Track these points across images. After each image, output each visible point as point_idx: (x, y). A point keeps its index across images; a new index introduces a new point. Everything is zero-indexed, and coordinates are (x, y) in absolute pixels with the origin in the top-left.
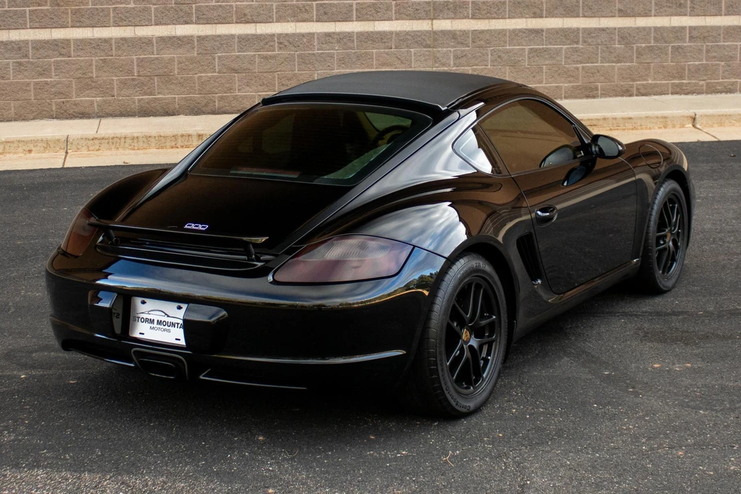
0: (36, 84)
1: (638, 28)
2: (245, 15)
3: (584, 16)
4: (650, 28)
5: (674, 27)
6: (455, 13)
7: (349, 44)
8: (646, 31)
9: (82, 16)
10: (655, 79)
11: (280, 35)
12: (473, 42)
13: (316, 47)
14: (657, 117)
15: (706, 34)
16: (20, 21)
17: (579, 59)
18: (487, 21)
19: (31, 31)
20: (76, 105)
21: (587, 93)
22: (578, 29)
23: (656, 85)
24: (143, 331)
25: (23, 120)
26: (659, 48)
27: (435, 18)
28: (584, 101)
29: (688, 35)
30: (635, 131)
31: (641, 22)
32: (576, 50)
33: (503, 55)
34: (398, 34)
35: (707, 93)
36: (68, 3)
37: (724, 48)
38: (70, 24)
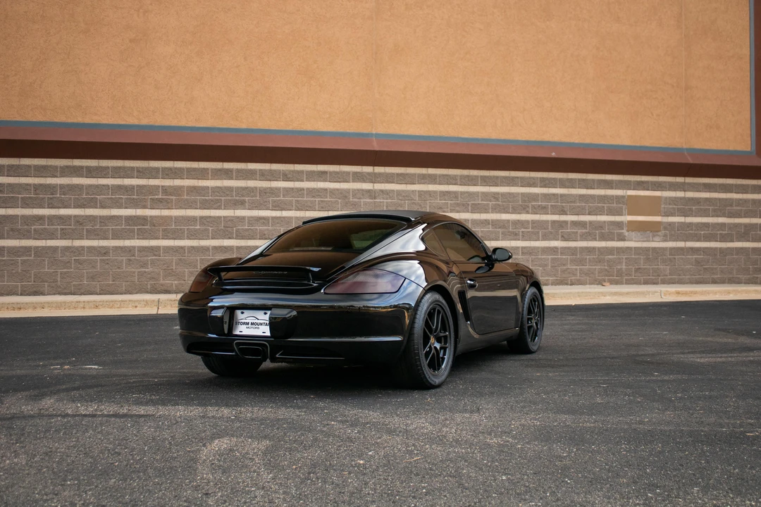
0: (139, 272)
9: (168, 233)
16: (131, 234)
19: (138, 241)
20: (162, 285)
24: (242, 330)
25: (130, 294)
36: (160, 225)
37: (541, 259)
38: (161, 237)
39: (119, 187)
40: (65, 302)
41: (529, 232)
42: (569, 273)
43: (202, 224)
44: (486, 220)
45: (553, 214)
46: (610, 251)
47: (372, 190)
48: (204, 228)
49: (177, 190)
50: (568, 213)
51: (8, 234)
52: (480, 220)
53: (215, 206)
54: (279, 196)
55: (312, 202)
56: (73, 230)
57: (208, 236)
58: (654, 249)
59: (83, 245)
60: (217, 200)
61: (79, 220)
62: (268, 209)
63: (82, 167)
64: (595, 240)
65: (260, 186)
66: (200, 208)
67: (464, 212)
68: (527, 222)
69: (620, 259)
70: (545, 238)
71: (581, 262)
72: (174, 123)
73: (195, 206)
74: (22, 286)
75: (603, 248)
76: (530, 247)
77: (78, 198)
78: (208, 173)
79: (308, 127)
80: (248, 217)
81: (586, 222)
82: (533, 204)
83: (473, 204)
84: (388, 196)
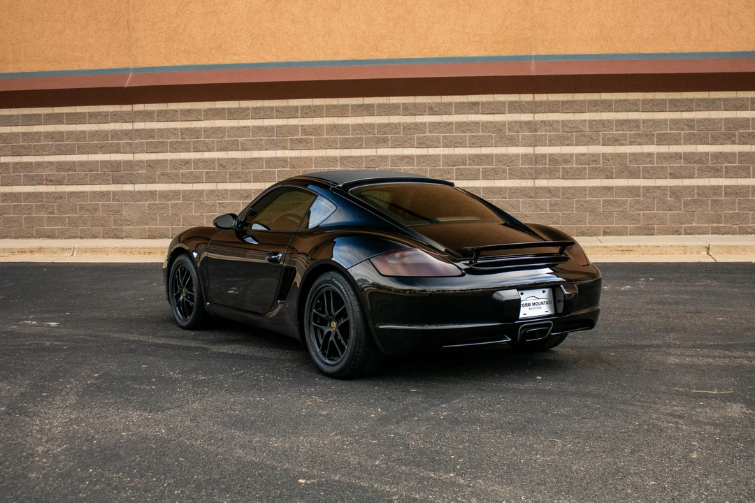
1: (684, 186)
3: (644, 178)
4: (694, 187)
5: (712, 186)
6: (550, 175)
8: (691, 188)
10: (698, 223)
12: (563, 194)
14: (679, 246)
15: (738, 191)
17: (641, 207)
18: (573, 180)
21: (646, 232)
22: (639, 187)
23: (699, 227)
26: (701, 201)
27: (536, 178)
28: (644, 237)
29: (723, 192)
30: (661, 256)
31: (687, 182)
32: (638, 202)
33: (584, 204)
34: (511, 189)
35: (739, 234)
36: (299, 166)
39: (260, 128)
41: (735, 167)
43: (343, 164)
44: (676, 153)
47: (531, 121)
48: (345, 168)
49: (316, 129)
51: (159, 178)
52: (669, 154)
53: (356, 145)
54: (425, 132)
55: (461, 138)
56: (217, 173)
59: (226, 188)
60: (358, 138)
61: (223, 164)
62: (412, 147)
63: (223, 109)
65: (404, 121)
67: (647, 144)
68: (733, 154)
72: (313, 58)
73: (336, 146)
74: (172, 229)
76: (736, 186)
77: (220, 141)
78: (348, 110)
79: (457, 53)
80: (391, 156)
82: (740, 131)
83: (659, 134)
84: (551, 128)
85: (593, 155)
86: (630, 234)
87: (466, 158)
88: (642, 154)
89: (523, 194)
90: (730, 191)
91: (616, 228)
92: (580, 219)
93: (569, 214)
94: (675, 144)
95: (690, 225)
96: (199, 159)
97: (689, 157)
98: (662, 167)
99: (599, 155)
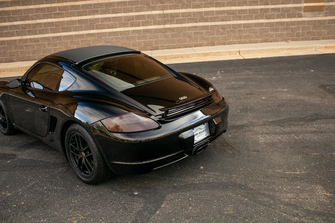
0: (54, 49)
1: (227, 25)
2: (109, 26)
3: (210, 22)
4: (231, 25)
5: (238, 24)
6: (171, 22)
7: (140, 33)
8: (230, 25)
9: (64, 29)
11: (120, 32)
12: (177, 31)
13: (131, 34)
15: (248, 26)
16: (47, 31)
17: (209, 34)
18: (180, 24)
19: (51, 34)
21: (212, 44)
22: (208, 26)
23: (233, 41)
26: (234, 30)
27: (165, 24)
28: (211, 47)
29: (243, 26)
30: (221, 56)
31: (228, 23)
32: (208, 32)
33: (186, 34)
34: (154, 29)
35: (249, 43)
36: (60, 26)
37: (254, 29)
38: (61, 32)
39: (38, 9)
40: (13, 68)
41: (247, 15)
42: (269, 36)
43: (79, 23)
44: (223, 11)
45: (261, 5)
46: (293, 23)
48: (80, 25)
49: (65, 8)
50: (270, 4)
52: (220, 11)
53: (84, 14)
54: (115, 6)
55: (131, 8)
56: (21, 31)
57: (83, 29)
58: (319, 21)
59: (27, 38)
60: (85, 11)
61: (24, 26)
62: (110, 13)
63: (20, 1)
64: (285, 17)
65: (105, 2)
66: (77, 16)
67: (211, 7)
68: (246, 10)
69: (298, 27)
70: (256, 18)
71: (277, 30)
73: (75, 15)
74: (5, 59)
75: (289, 22)
76: (248, 24)
77: (20, 16)
80: (101, 18)
81: (280, 8)
83: (216, 3)
84: (170, 2)
85: (189, 13)
86: (206, 46)
87: (134, 17)
88: (209, 12)
89: (160, 32)
90: (245, 26)
91: (199, 43)
92: (184, 41)
93: (180, 39)
94: (223, 7)
95: (229, 41)
96: (12, 25)
97: (228, 12)
98: (218, 17)
99: (191, 13)
